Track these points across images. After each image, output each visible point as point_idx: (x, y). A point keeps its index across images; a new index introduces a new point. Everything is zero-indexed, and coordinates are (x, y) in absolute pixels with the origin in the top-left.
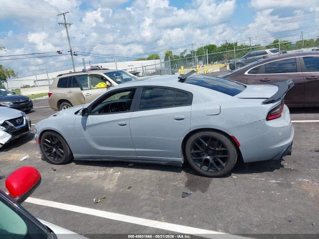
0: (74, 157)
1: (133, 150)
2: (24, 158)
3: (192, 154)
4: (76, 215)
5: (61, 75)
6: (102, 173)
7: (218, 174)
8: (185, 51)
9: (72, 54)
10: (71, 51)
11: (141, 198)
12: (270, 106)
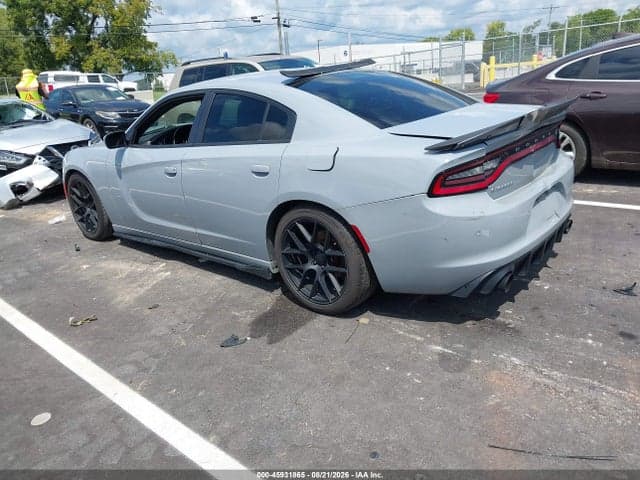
0: (115, 229)
1: (193, 230)
2: (57, 219)
3: (286, 255)
4: (22, 344)
5: (189, 63)
6: (142, 268)
7: (327, 307)
8: (537, 24)
9: (279, 24)
10: (278, 18)
11: (153, 332)
12: (447, 160)
